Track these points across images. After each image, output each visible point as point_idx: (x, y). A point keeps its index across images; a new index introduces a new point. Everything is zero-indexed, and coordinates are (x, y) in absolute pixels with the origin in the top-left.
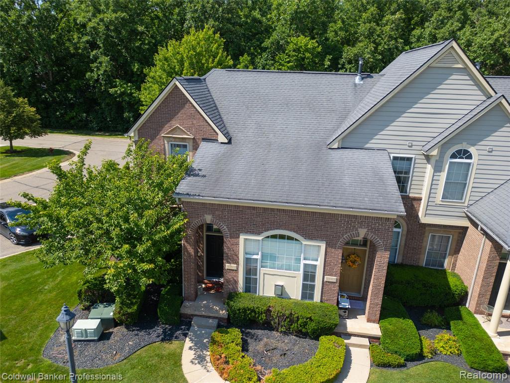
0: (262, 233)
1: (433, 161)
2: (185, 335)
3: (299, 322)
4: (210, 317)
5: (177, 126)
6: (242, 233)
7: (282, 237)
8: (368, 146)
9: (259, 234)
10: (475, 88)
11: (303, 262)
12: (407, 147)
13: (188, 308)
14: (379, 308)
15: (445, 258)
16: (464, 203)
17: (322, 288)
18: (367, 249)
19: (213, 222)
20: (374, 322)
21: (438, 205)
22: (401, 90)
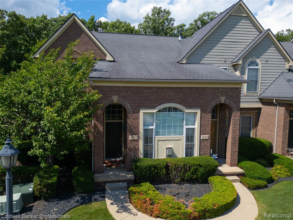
0: (157, 107)
1: (239, 68)
2: (104, 197)
3: (191, 170)
4: (119, 181)
5: (75, 50)
6: (141, 108)
7: (170, 109)
8: (202, 62)
9: (154, 108)
10: (253, 27)
11: (185, 127)
12: (223, 62)
13: (99, 178)
14: (236, 154)
15: (250, 131)
16: (258, 93)
17: (200, 145)
18: (218, 120)
19: (119, 101)
20: (235, 166)
21: (245, 96)
22: (217, 28)
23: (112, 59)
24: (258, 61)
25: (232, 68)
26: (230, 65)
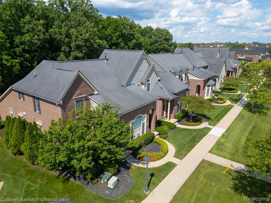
2: (131, 164)
3: (148, 140)
4: (129, 155)
5: (79, 92)
6: (130, 121)
9: (134, 119)
11: (142, 123)
12: (138, 82)
17: (146, 128)
20: (156, 131)
23: (98, 93)
24: (150, 79)
25: (141, 84)
26: (140, 82)
